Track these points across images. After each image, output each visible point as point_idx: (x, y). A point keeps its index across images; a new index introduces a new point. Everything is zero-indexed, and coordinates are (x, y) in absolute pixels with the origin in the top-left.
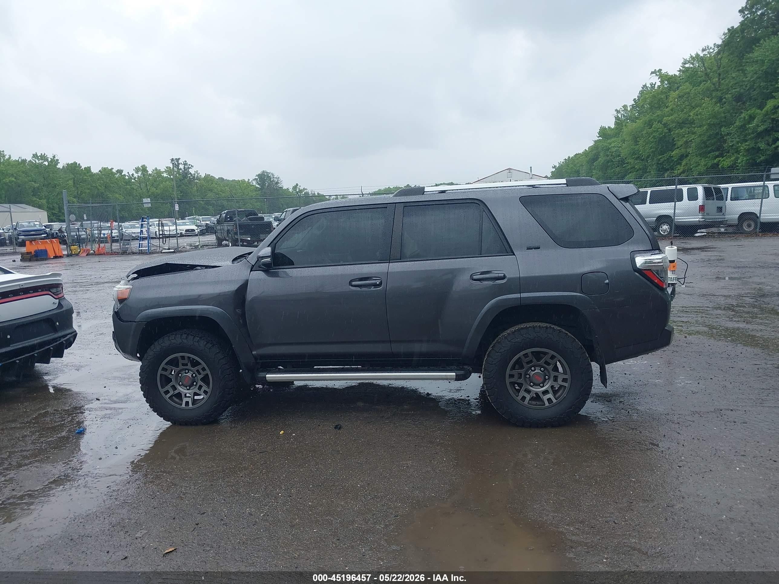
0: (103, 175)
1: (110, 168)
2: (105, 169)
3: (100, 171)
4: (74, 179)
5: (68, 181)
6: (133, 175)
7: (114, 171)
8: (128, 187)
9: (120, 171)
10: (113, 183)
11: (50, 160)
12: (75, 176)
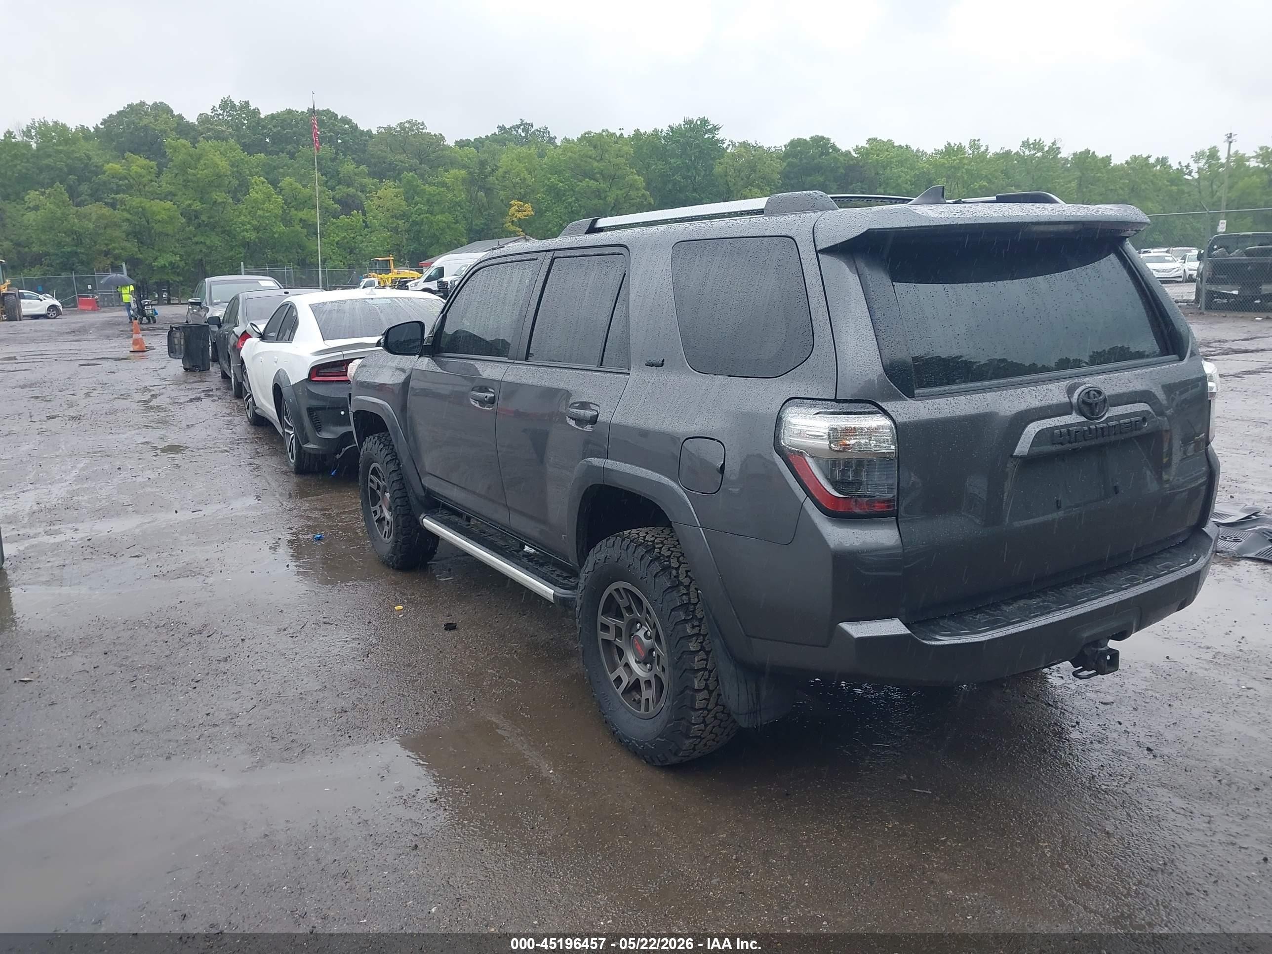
0: (1132, 169)
1: (1144, 156)
2: (1135, 158)
3: (1127, 162)
4: (1081, 177)
5: (1070, 182)
6: (1187, 167)
7: (1152, 160)
8: (1174, 188)
9: (1163, 161)
10: (1146, 183)
11: (1046, 149)
12: (1083, 174)
